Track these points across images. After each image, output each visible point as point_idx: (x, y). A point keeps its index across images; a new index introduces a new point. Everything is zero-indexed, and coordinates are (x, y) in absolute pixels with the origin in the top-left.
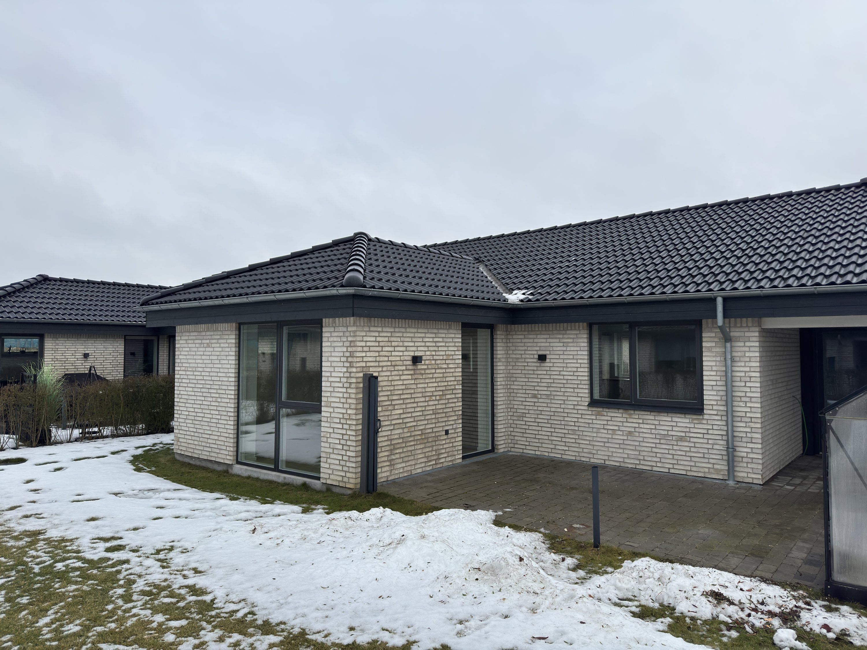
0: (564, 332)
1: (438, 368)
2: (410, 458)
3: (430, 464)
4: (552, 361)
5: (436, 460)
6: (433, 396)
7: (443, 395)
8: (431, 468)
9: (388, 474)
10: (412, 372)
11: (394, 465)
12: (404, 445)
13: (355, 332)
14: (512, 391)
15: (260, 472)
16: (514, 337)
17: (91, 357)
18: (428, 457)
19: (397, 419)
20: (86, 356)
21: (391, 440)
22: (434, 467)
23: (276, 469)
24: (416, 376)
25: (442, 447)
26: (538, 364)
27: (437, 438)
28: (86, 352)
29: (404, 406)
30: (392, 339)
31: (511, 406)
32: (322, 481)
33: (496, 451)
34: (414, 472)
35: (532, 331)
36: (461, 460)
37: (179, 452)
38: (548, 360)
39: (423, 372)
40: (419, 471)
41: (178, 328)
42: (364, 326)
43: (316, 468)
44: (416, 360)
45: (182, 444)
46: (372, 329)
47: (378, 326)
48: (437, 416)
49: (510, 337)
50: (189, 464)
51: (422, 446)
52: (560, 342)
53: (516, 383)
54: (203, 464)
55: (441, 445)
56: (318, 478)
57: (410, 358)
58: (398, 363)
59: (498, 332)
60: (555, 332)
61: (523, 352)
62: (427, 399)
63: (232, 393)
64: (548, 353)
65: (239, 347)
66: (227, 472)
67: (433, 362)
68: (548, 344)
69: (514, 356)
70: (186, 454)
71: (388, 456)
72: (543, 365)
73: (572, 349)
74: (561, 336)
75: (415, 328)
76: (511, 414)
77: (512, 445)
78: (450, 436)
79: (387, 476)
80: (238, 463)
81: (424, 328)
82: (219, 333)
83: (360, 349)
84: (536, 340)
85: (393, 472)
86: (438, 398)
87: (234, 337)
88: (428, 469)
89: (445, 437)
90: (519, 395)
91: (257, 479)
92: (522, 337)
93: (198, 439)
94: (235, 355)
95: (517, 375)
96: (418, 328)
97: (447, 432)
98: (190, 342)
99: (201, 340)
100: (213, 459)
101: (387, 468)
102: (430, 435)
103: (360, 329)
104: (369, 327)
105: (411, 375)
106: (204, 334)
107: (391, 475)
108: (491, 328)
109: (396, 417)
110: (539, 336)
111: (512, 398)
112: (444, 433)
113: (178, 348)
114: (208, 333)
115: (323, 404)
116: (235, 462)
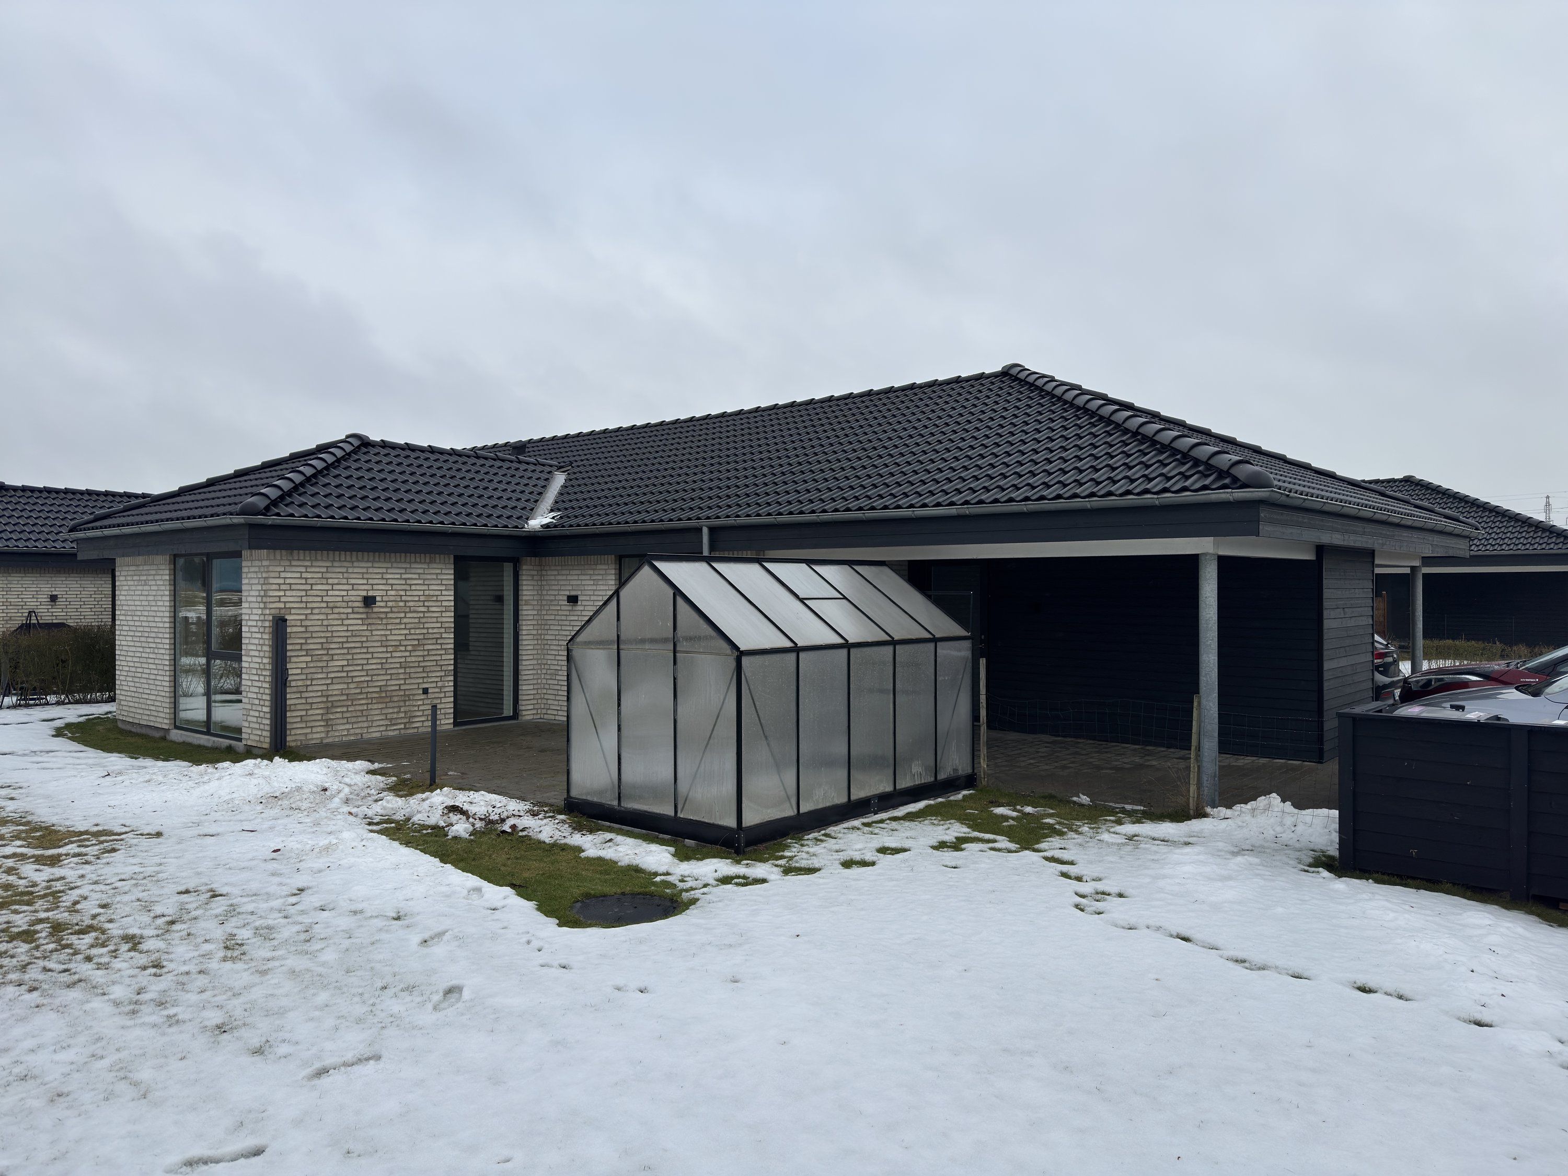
0: (594, 567)
1: (410, 612)
2: (360, 719)
3: (395, 728)
4: (584, 603)
5: (405, 724)
6: (401, 645)
7: (419, 645)
8: (396, 733)
9: (323, 735)
10: (364, 616)
11: (332, 725)
12: (350, 703)
13: (268, 566)
14: (546, 642)
15: (194, 737)
16: (549, 573)
17: (61, 602)
18: (391, 719)
19: (338, 671)
20: (53, 598)
21: (327, 696)
22: (403, 732)
23: (208, 733)
24: (370, 621)
25: (416, 708)
26: (570, 608)
27: (407, 698)
28: (54, 593)
29: (350, 657)
30: (329, 575)
31: (545, 662)
32: (244, 742)
33: (520, 718)
34: (365, 736)
35: (565, 565)
36: (452, 726)
37: (121, 718)
38: (579, 603)
39: (383, 616)
40: (378, 735)
41: (118, 561)
42: (282, 559)
43: (239, 730)
44: (369, 601)
45: (124, 708)
46: (294, 563)
47: (304, 560)
48: (408, 670)
49: (544, 573)
50: (130, 732)
51: (380, 706)
52: (590, 580)
53: (550, 632)
54: (144, 731)
55: (415, 706)
56: (240, 740)
57: (360, 599)
58: (338, 604)
59: (524, 567)
60: (586, 567)
61: (556, 593)
62: (390, 649)
63: (166, 642)
64: (579, 593)
65: (175, 585)
66: (164, 738)
67: (402, 604)
68: (579, 582)
69: (547, 597)
70: (128, 719)
71: (322, 714)
72: (575, 608)
73: (602, 587)
74: (591, 572)
75: (368, 561)
76: (544, 671)
77: (544, 711)
78: (430, 696)
79: (321, 738)
80: (176, 727)
81: (385, 561)
82: (155, 567)
83: (274, 587)
84: (569, 578)
85: (330, 734)
86: (409, 648)
87: (167, 572)
88: (391, 733)
89: (423, 697)
90: (552, 647)
91: (190, 744)
92: (556, 573)
93: (137, 700)
94: (170, 595)
95: (550, 622)
96: (373, 561)
97: (425, 691)
98: (129, 578)
99: (139, 575)
100: (152, 724)
101: (322, 729)
102: (394, 693)
103: (277, 563)
104: (290, 561)
105: (362, 619)
106: (141, 568)
107: (327, 737)
108: (516, 563)
109: (336, 669)
110: (571, 572)
111: (545, 652)
112: (421, 691)
113: (119, 586)
114: (146, 568)
115: (243, 652)
116: (173, 726)
